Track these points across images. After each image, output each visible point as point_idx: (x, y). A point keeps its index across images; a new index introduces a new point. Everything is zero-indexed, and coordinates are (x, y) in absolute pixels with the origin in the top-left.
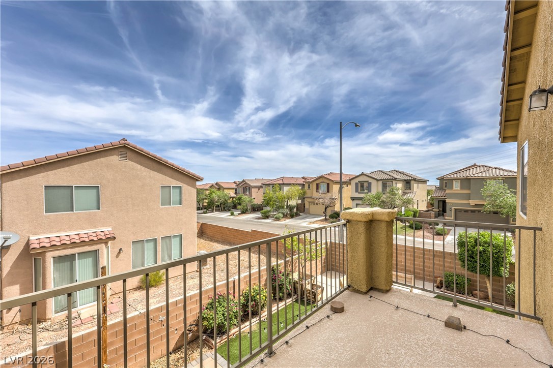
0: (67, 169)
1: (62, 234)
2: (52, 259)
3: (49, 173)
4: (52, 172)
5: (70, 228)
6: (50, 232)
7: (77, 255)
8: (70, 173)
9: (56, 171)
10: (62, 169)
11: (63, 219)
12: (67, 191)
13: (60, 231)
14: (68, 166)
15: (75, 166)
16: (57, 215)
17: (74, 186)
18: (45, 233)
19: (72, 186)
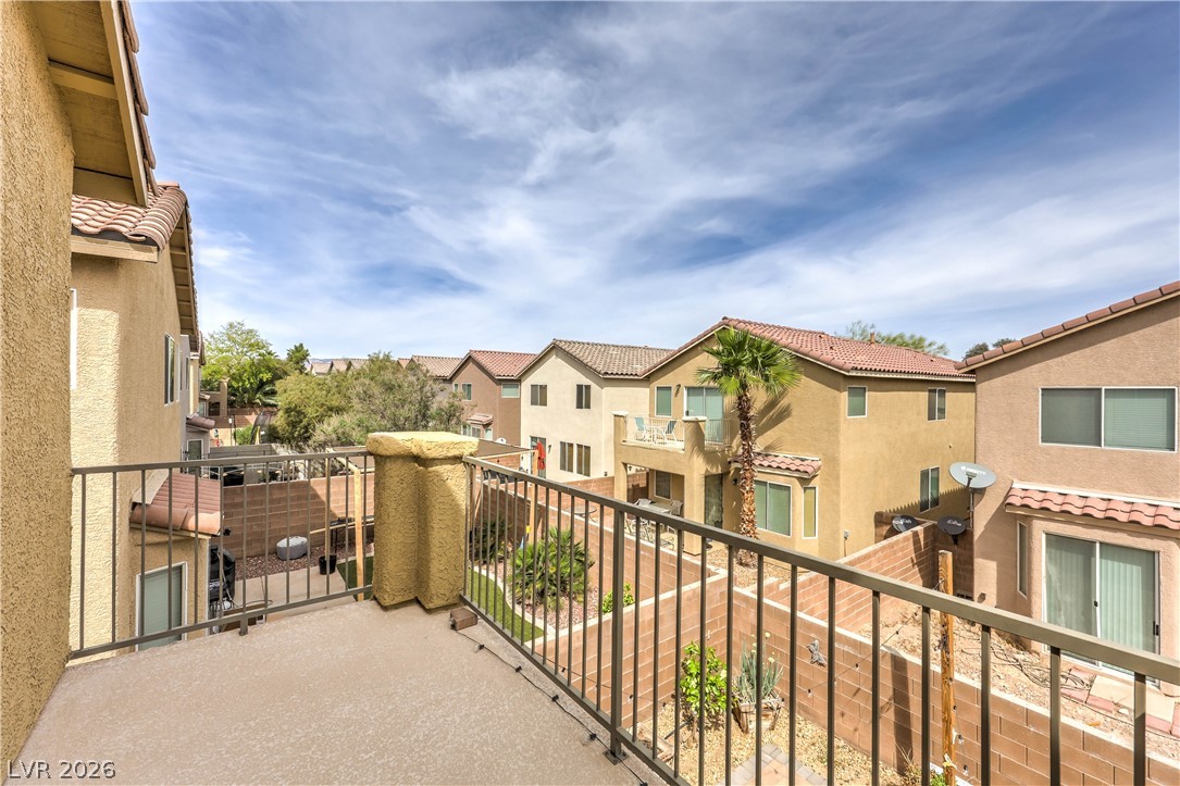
0: (1088, 351)
1: (1073, 491)
2: (1044, 536)
3: (1050, 362)
4: (1056, 360)
5: (1093, 483)
6: (1050, 482)
7: (1098, 545)
8: (1095, 360)
9: (1064, 358)
10: (1077, 352)
11: (1076, 460)
12: (1089, 400)
13: (1069, 483)
14: (1090, 345)
15: (1108, 343)
16: (1064, 449)
17: (1103, 388)
18: (1039, 481)
19: (1100, 389)
